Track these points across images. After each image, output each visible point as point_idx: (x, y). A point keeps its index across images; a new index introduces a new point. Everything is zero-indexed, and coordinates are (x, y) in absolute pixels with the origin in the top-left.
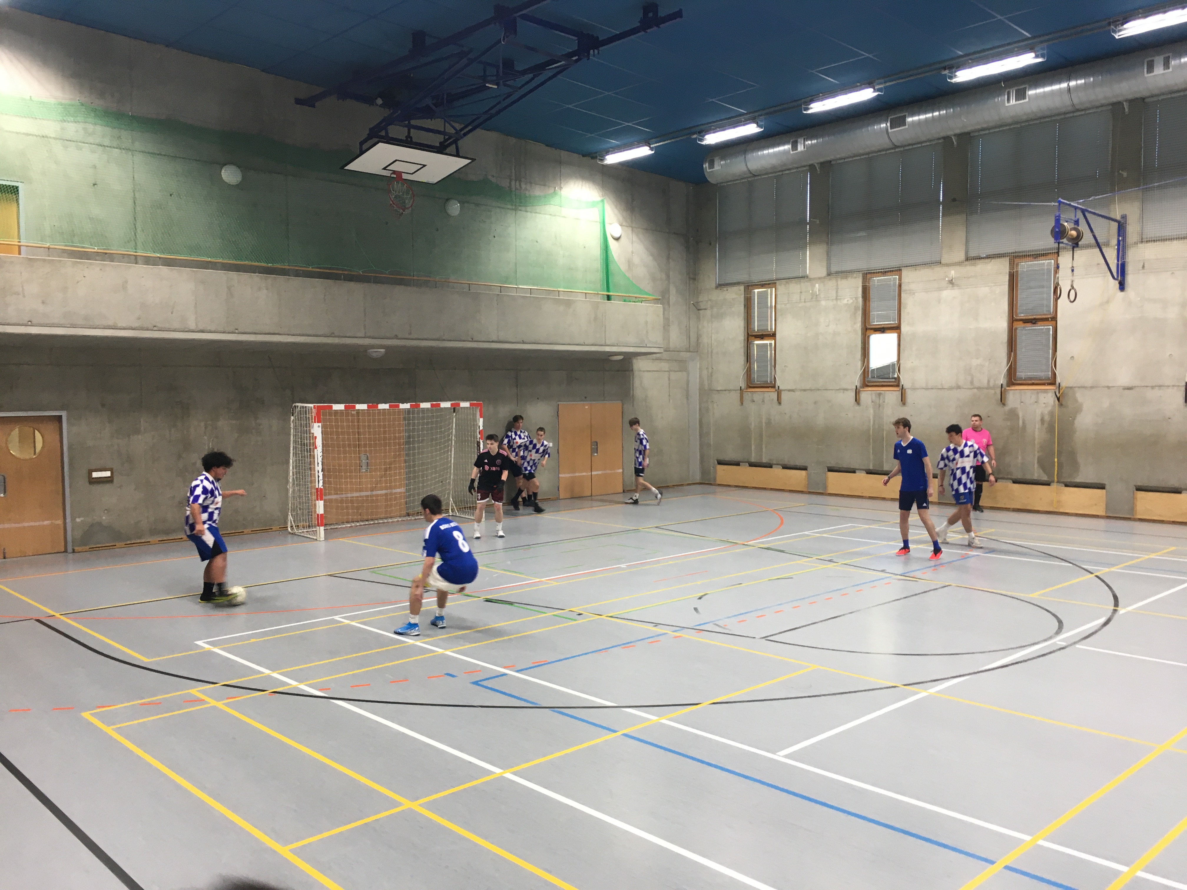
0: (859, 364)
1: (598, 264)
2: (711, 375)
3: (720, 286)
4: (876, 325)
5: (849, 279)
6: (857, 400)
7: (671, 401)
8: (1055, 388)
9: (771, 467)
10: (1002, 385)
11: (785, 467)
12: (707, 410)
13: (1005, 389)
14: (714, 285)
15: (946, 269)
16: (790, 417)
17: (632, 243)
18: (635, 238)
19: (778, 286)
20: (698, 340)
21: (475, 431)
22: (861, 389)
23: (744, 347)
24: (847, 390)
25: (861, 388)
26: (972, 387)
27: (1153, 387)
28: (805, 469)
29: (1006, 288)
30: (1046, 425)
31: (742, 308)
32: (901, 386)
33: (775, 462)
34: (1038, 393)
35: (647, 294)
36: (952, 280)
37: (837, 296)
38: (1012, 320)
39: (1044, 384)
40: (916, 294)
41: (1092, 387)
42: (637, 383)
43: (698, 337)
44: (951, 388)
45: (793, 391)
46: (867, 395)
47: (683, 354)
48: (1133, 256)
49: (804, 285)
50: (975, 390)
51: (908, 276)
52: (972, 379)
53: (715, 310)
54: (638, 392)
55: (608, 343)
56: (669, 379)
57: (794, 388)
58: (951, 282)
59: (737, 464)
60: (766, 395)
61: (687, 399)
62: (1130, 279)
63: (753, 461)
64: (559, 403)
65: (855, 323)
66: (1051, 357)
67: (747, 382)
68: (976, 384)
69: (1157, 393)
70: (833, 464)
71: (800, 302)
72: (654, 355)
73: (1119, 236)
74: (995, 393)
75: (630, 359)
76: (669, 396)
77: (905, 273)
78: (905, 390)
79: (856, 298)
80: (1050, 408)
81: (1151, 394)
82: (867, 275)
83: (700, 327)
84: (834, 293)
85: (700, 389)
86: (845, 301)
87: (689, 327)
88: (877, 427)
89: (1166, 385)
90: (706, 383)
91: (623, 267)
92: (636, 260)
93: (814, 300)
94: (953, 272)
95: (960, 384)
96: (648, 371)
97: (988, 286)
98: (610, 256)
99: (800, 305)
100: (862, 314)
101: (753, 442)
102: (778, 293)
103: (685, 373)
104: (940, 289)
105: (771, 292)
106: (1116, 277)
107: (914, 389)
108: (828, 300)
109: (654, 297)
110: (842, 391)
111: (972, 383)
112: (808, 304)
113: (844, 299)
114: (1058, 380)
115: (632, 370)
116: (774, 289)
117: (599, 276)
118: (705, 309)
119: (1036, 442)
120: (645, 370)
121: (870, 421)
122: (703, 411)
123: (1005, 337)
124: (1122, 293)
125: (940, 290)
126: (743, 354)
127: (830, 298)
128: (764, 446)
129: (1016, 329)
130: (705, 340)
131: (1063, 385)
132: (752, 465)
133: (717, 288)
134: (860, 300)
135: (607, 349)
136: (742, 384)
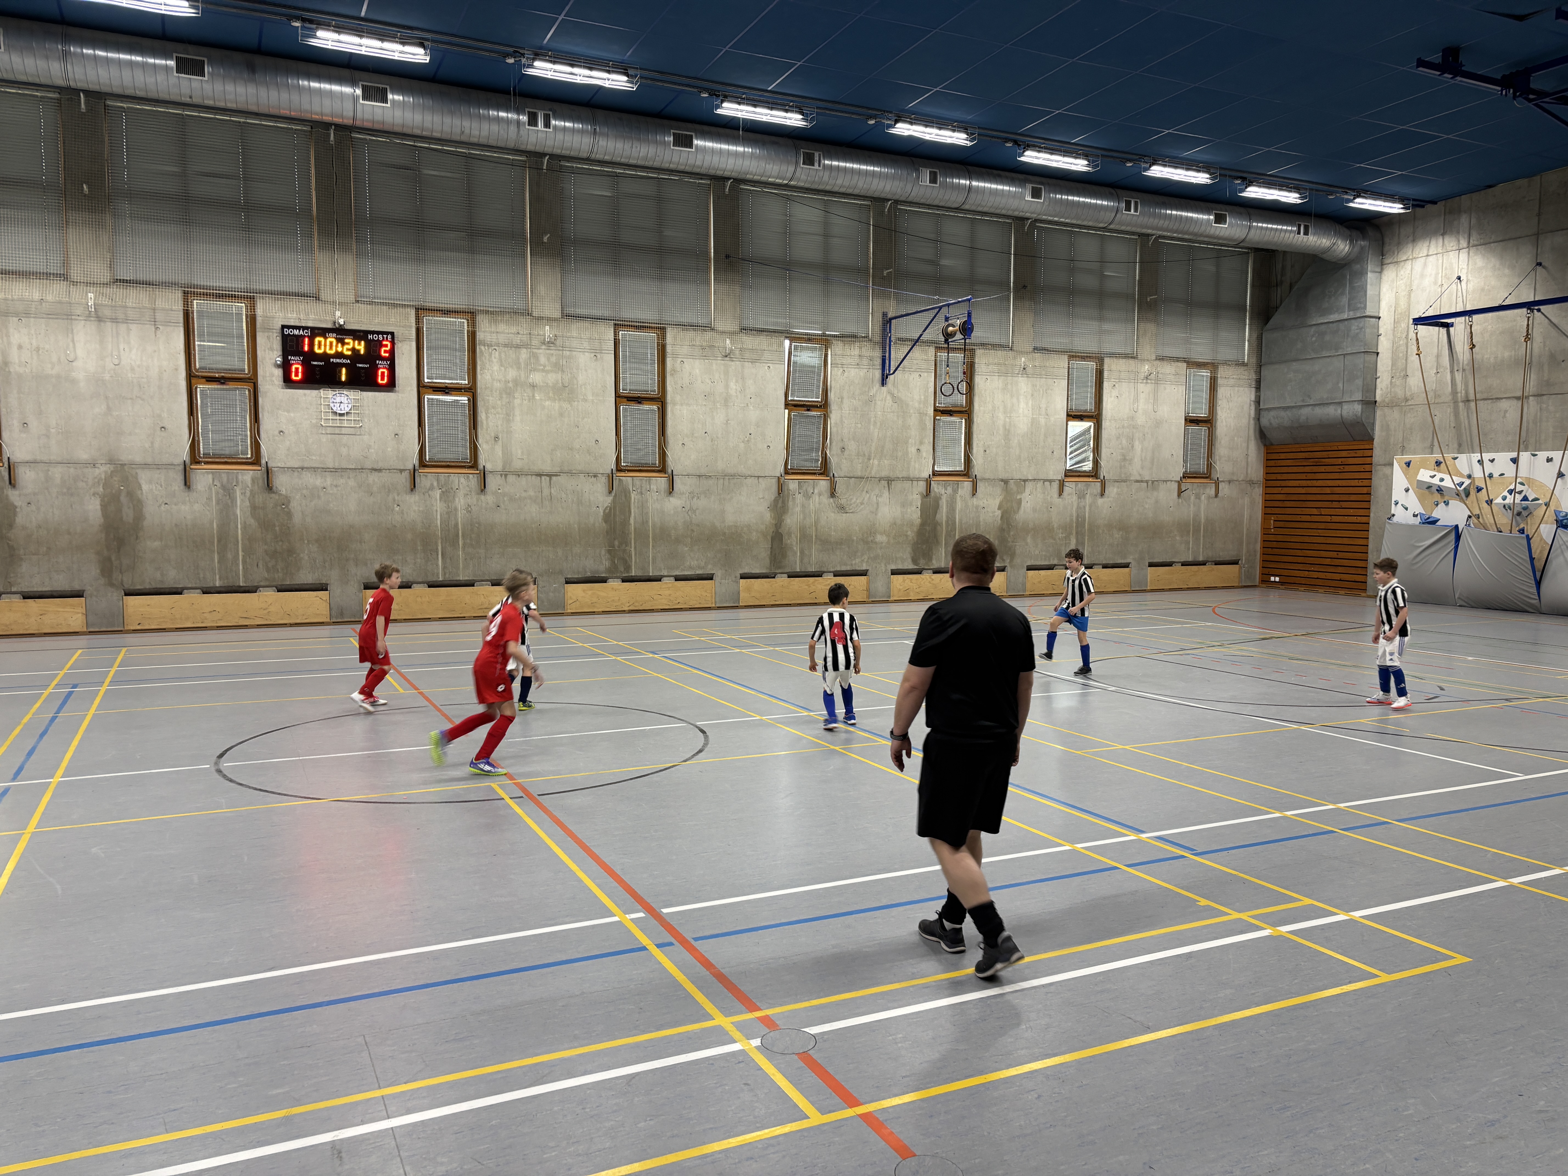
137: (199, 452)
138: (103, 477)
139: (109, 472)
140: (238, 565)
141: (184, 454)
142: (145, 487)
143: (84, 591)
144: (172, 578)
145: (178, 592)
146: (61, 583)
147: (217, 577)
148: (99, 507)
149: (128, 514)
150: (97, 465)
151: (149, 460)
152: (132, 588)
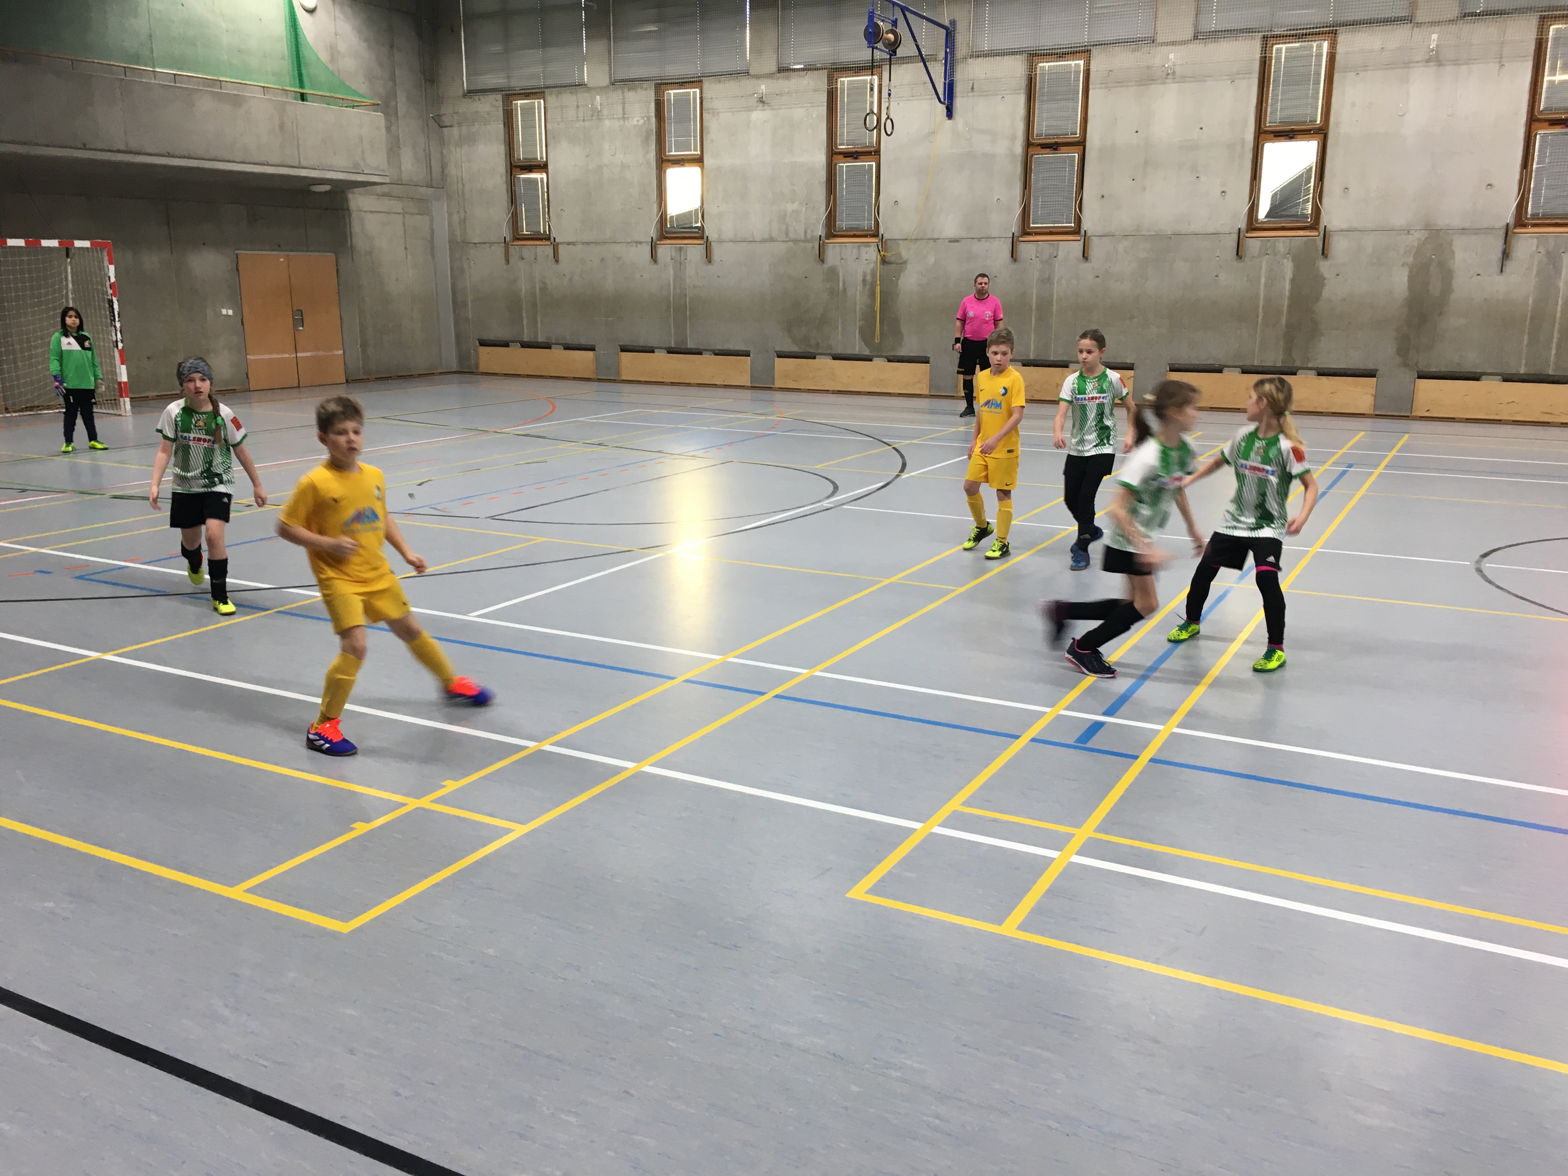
0: (655, 207)
1: (284, 48)
2: (463, 222)
3: (471, 93)
4: (674, 155)
5: (639, 90)
6: (654, 256)
7: (409, 257)
8: (877, 240)
9: (550, 348)
10: (820, 236)
11: (567, 347)
12: (462, 271)
13: (824, 242)
14: (461, 93)
15: (754, 81)
16: (571, 280)
17: (335, 20)
18: (338, 14)
19: (549, 99)
20: (443, 172)
21: (103, 285)
22: (658, 242)
23: (507, 182)
24: (641, 243)
25: (658, 240)
26: (788, 239)
27: (979, 239)
28: (592, 349)
29: (823, 110)
30: (868, 287)
31: (501, 126)
32: (705, 238)
33: (553, 341)
34: (859, 246)
35: (360, 95)
36: (762, 98)
37: (624, 114)
38: (833, 154)
39: (866, 236)
40: (720, 115)
41: (916, 239)
42: (356, 228)
43: (444, 167)
44: (763, 241)
45: (573, 244)
46: (665, 251)
47: (423, 190)
48: (961, 75)
49: (582, 97)
50: (791, 243)
51: (712, 88)
52: (787, 229)
53: (464, 128)
54: (360, 242)
55: (304, 163)
56: (404, 225)
57: (574, 240)
58: (761, 101)
59: (506, 345)
60: (540, 250)
61: (433, 255)
62: (959, 103)
63: (526, 340)
64: (237, 252)
65: (647, 153)
66: (874, 202)
67: (513, 233)
68: (792, 236)
69: (984, 245)
70: (626, 341)
71: (578, 120)
72: (378, 188)
73: (946, 47)
74: (813, 247)
75: (343, 192)
76: (406, 248)
77: (706, 85)
78: (710, 243)
79: (649, 118)
80: (872, 266)
81: (978, 248)
82: (661, 86)
83: (444, 151)
84: (620, 108)
85: (450, 242)
86: (634, 122)
87: (430, 152)
88: (678, 291)
89: (993, 236)
90: (458, 233)
91: (324, 56)
92: (342, 47)
93: (594, 118)
94: (763, 87)
95: (774, 235)
96: (372, 212)
97: (803, 107)
98: (301, 36)
99: (578, 125)
100: (656, 139)
101: (524, 315)
102: (548, 105)
103: (427, 218)
104: (749, 109)
105: (539, 104)
106: (942, 100)
107: (721, 241)
108: (614, 118)
109: (371, 101)
110: (635, 244)
111: (787, 234)
112: (587, 124)
113: (634, 117)
114: (881, 231)
115: (348, 209)
116: (542, 101)
117: (286, 65)
118: (451, 126)
119: (858, 307)
120: (365, 209)
121: (669, 285)
122: (457, 273)
123: (823, 175)
124: (950, 121)
125: (749, 111)
126: (505, 191)
127: (615, 116)
128: (539, 319)
129: (836, 164)
130: (452, 171)
131: (886, 237)
132: (525, 345)
133: (464, 96)
134: (653, 120)
135: (303, 173)
136: (505, 232)
137: (1526, 213)
138: (1416, 245)
139: (1423, 239)
140: (1550, 349)
141: (1509, 216)
142: (1459, 256)
143: (1377, 370)
144: (1471, 361)
145: (1475, 377)
146: (1355, 361)
147: (1524, 362)
148: (1406, 278)
149: (1435, 288)
150: (1411, 232)
151: (1467, 225)
152: (1425, 370)
